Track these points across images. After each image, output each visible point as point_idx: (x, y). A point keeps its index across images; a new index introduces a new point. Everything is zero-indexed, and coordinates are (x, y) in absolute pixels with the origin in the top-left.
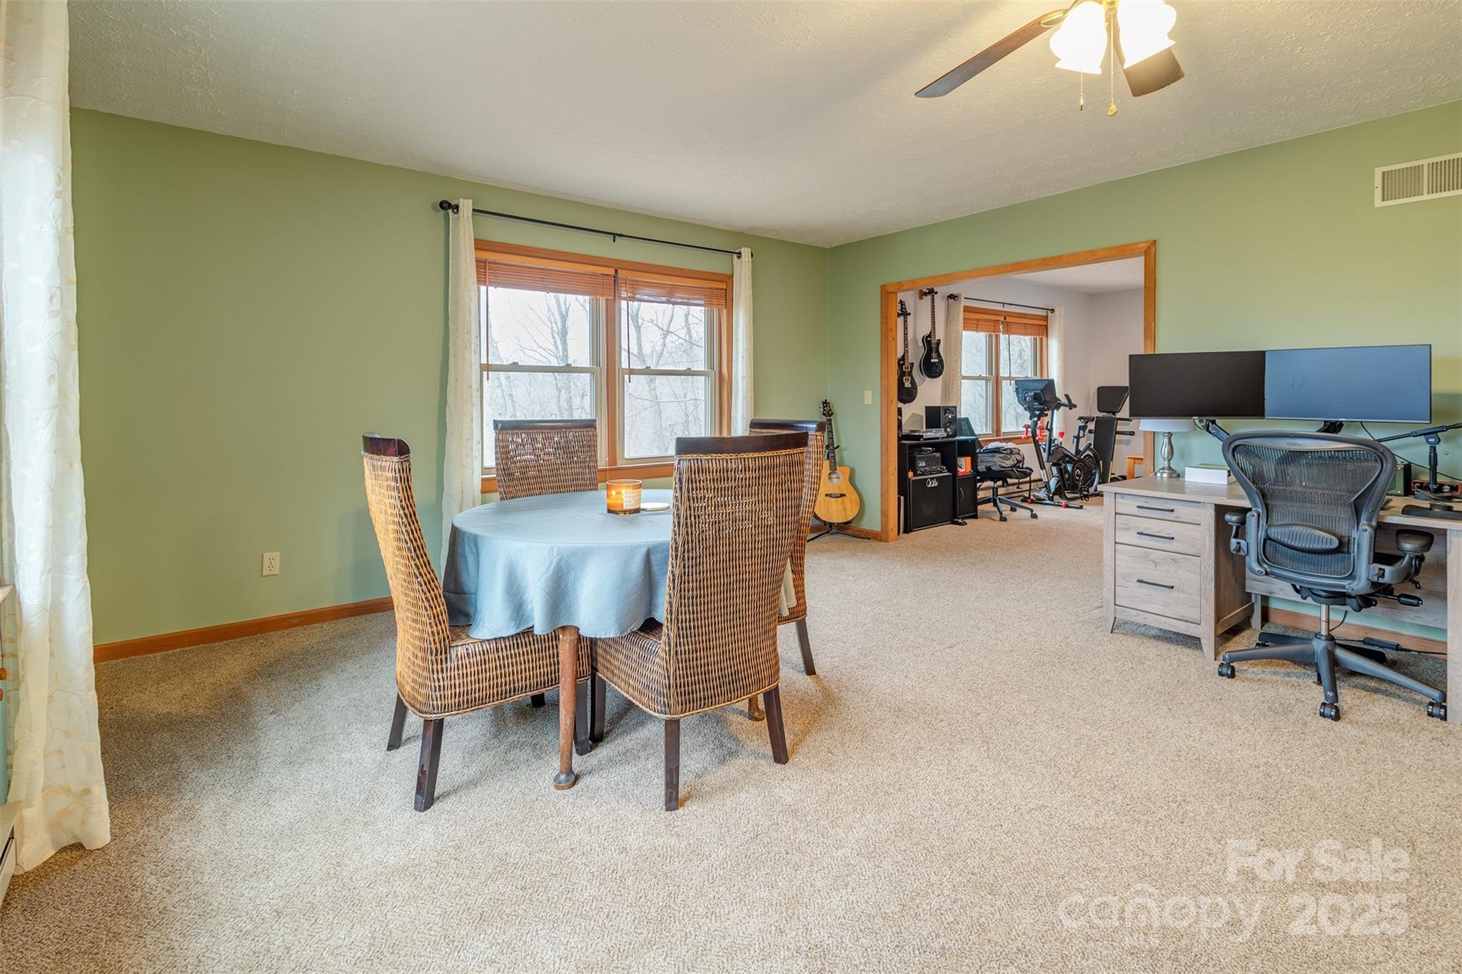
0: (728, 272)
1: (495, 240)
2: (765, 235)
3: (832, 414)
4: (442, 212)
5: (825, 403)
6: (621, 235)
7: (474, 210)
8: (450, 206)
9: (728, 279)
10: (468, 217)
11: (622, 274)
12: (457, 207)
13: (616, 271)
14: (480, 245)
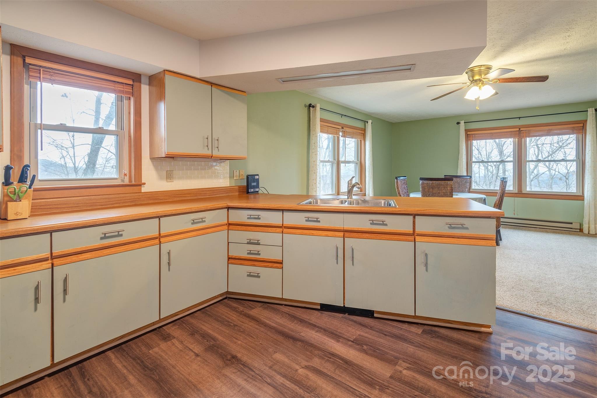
0: (584, 119)
4: (458, 125)
6: (522, 117)
7: (464, 123)
11: (522, 129)
12: (460, 123)
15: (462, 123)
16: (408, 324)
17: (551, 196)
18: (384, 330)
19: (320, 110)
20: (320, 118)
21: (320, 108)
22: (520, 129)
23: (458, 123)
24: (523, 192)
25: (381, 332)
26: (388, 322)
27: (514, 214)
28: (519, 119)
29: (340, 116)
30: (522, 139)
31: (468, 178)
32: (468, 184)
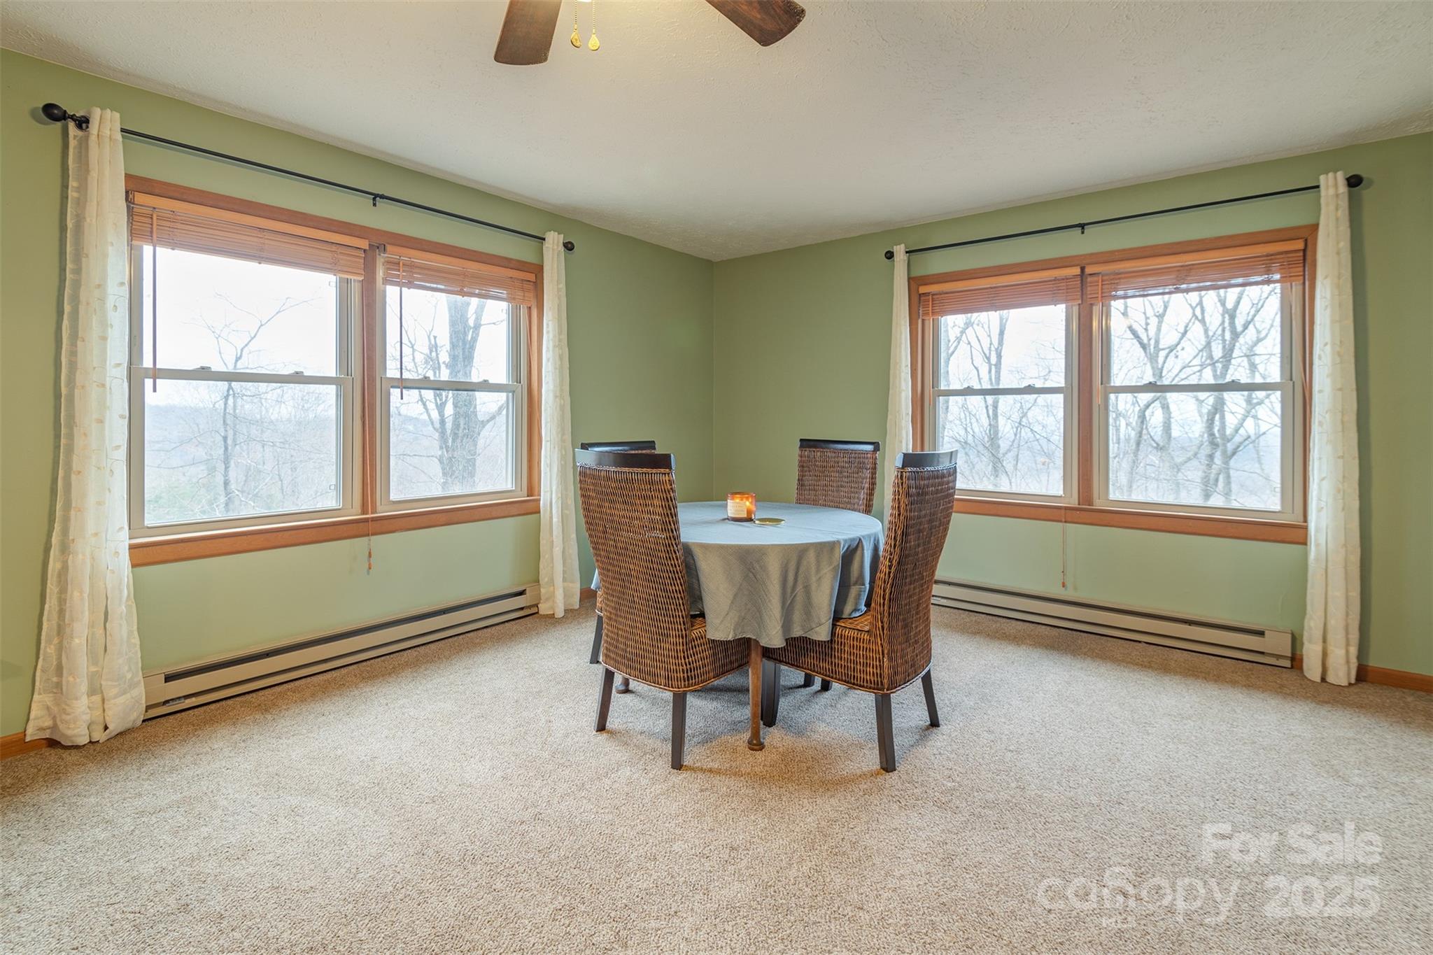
15: (900, 251)
17: (1191, 522)
19: (123, 136)
20: (127, 175)
21: (123, 130)
22: (1083, 269)
23: (890, 255)
24: (1099, 504)
27: (1063, 586)
28: (1083, 233)
29: (369, 198)
30: (1092, 305)
31: (867, 452)
32: (868, 474)
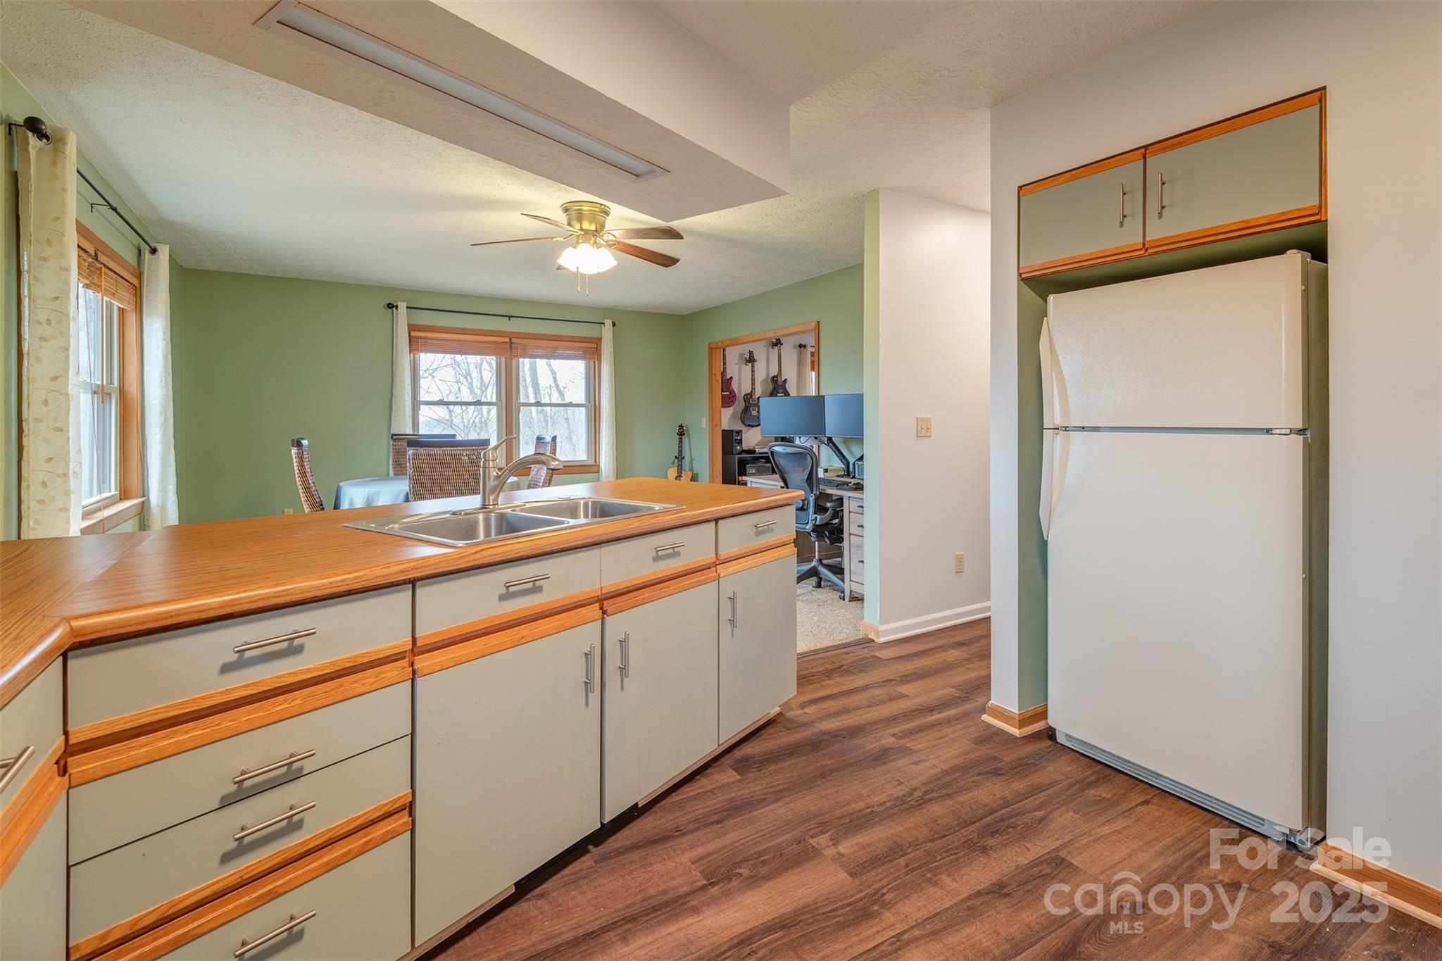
0: (599, 336)
1: (423, 324)
2: (627, 309)
3: (684, 434)
4: (390, 310)
5: (681, 426)
6: (512, 317)
7: (407, 307)
8: (393, 306)
9: (598, 341)
10: (404, 313)
11: (513, 340)
12: (397, 307)
13: (510, 339)
14: (411, 328)
15: (402, 306)
16: (702, 777)
18: (700, 817)
23: (390, 306)
25: (703, 823)
26: (677, 798)
28: (510, 320)
29: (89, 203)
30: (511, 359)
